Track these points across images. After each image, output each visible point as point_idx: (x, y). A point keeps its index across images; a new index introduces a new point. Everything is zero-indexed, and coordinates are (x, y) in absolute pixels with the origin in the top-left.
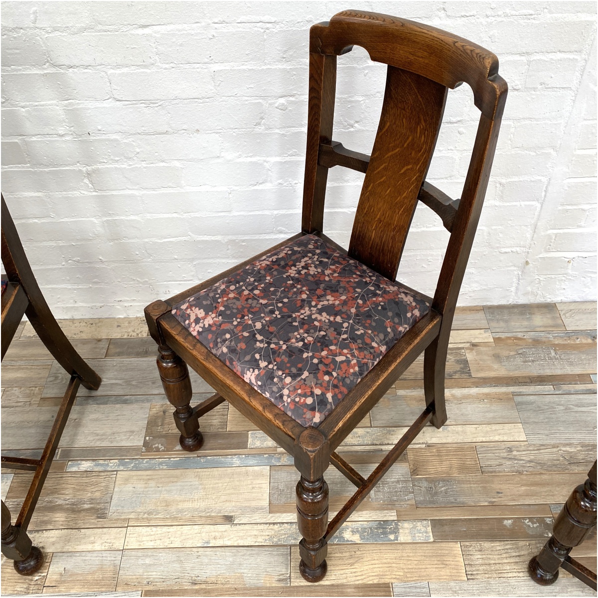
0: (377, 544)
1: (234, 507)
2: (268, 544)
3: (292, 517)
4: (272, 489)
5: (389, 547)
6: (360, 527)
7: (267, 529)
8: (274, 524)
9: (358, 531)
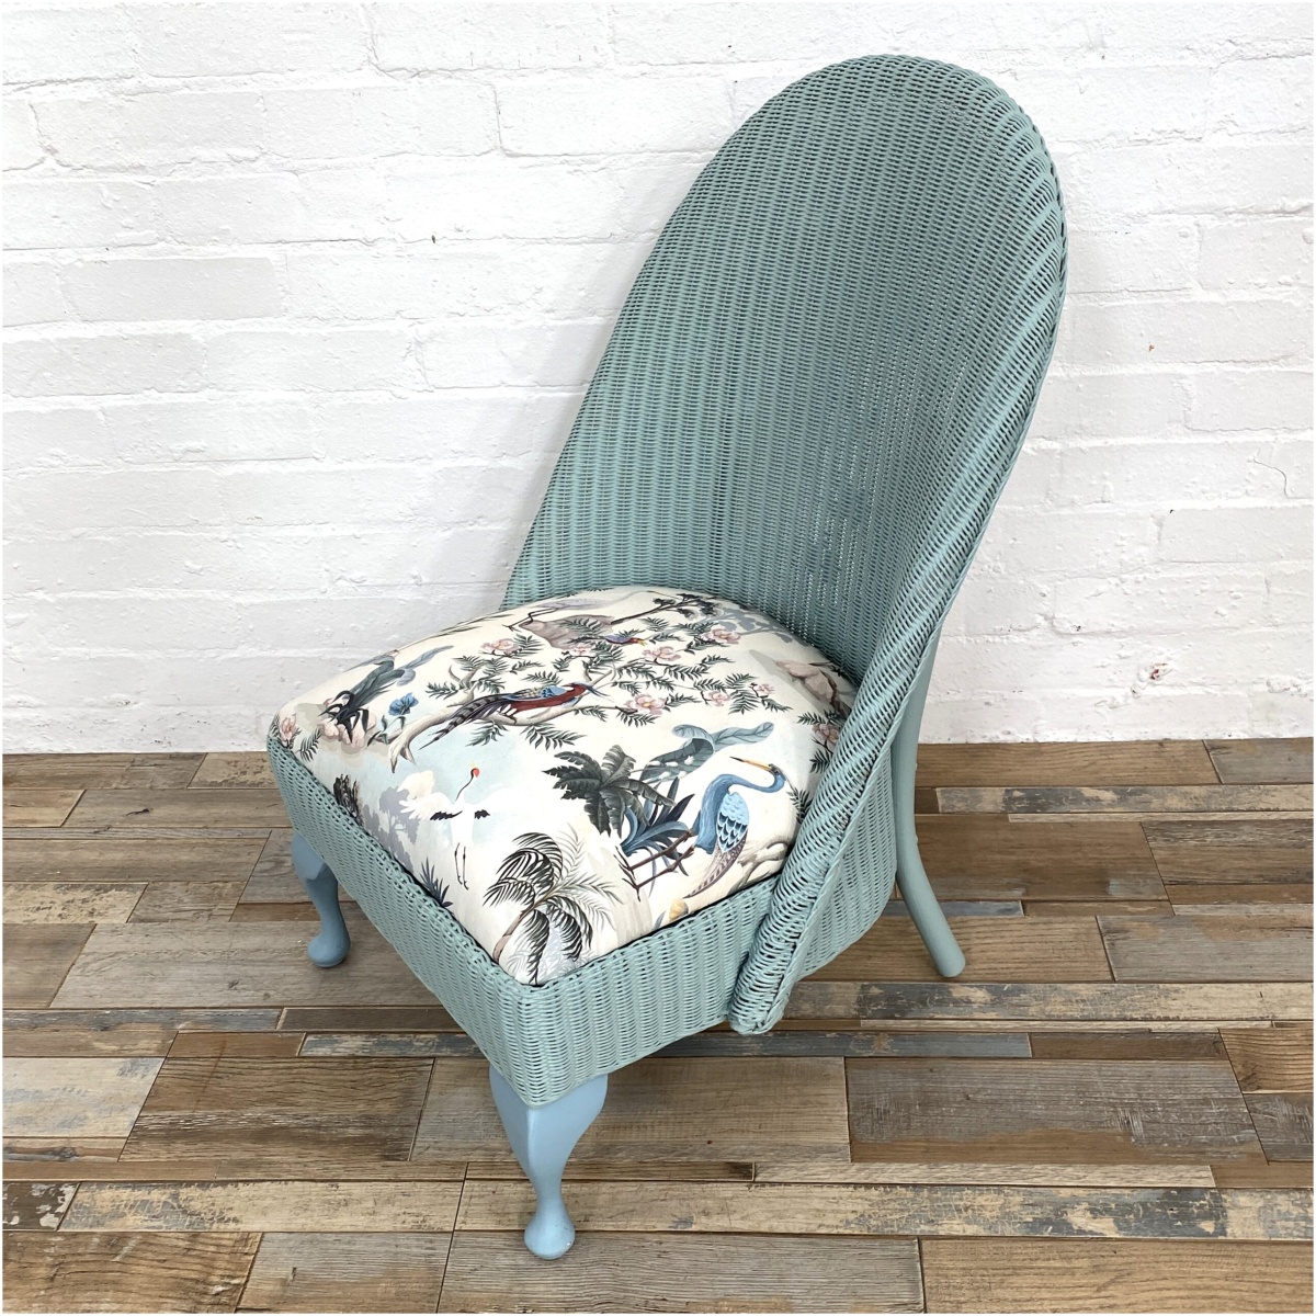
0: (1166, 1241)
1: (752, 1143)
2: (856, 1233)
3: (916, 1171)
4: (854, 1108)
5: (1203, 1250)
6: (1114, 1201)
7: (850, 1197)
8: (868, 1186)
9: (1107, 1211)
